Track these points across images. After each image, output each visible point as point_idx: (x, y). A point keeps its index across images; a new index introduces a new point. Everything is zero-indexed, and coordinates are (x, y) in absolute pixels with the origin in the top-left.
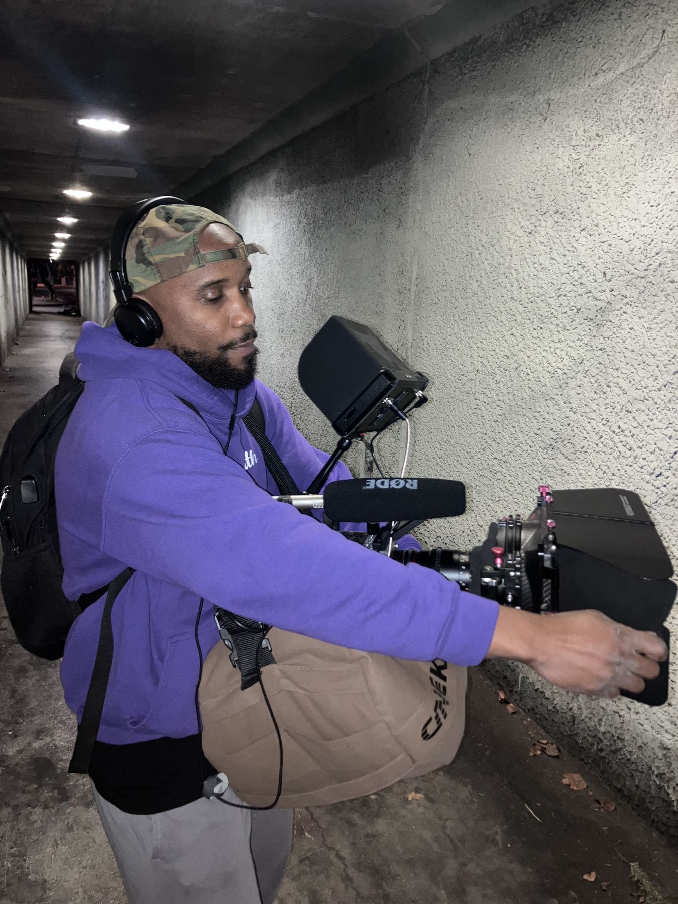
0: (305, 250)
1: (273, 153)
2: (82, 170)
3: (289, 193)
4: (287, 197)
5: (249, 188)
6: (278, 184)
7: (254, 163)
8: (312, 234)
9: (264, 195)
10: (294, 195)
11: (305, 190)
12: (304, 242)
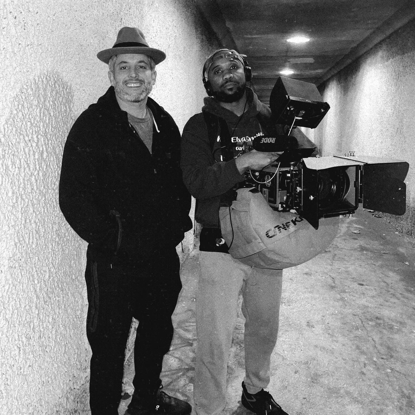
0: (393, 88)
1: (380, 43)
2: (289, 62)
3: (387, 61)
4: (386, 63)
5: (369, 61)
6: (382, 57)
7: (371, 49)
8: (397, 80)
9: (375, 63)
10: (390, 61)
11: (394, 59)
12: (393, 84)
